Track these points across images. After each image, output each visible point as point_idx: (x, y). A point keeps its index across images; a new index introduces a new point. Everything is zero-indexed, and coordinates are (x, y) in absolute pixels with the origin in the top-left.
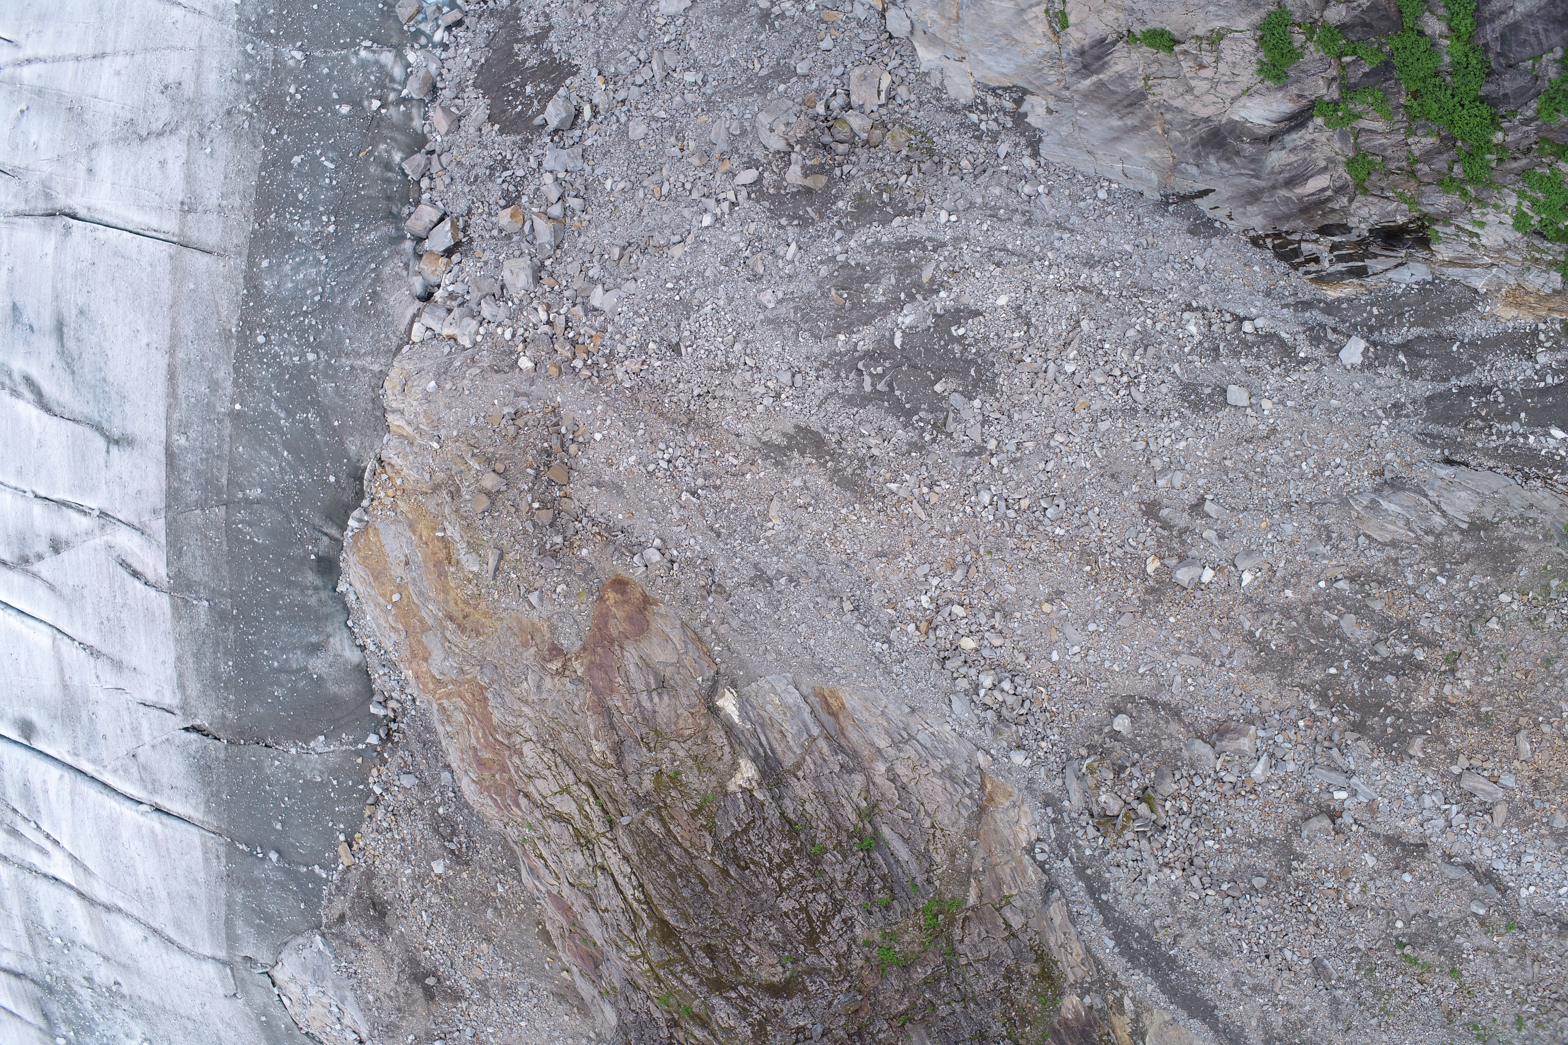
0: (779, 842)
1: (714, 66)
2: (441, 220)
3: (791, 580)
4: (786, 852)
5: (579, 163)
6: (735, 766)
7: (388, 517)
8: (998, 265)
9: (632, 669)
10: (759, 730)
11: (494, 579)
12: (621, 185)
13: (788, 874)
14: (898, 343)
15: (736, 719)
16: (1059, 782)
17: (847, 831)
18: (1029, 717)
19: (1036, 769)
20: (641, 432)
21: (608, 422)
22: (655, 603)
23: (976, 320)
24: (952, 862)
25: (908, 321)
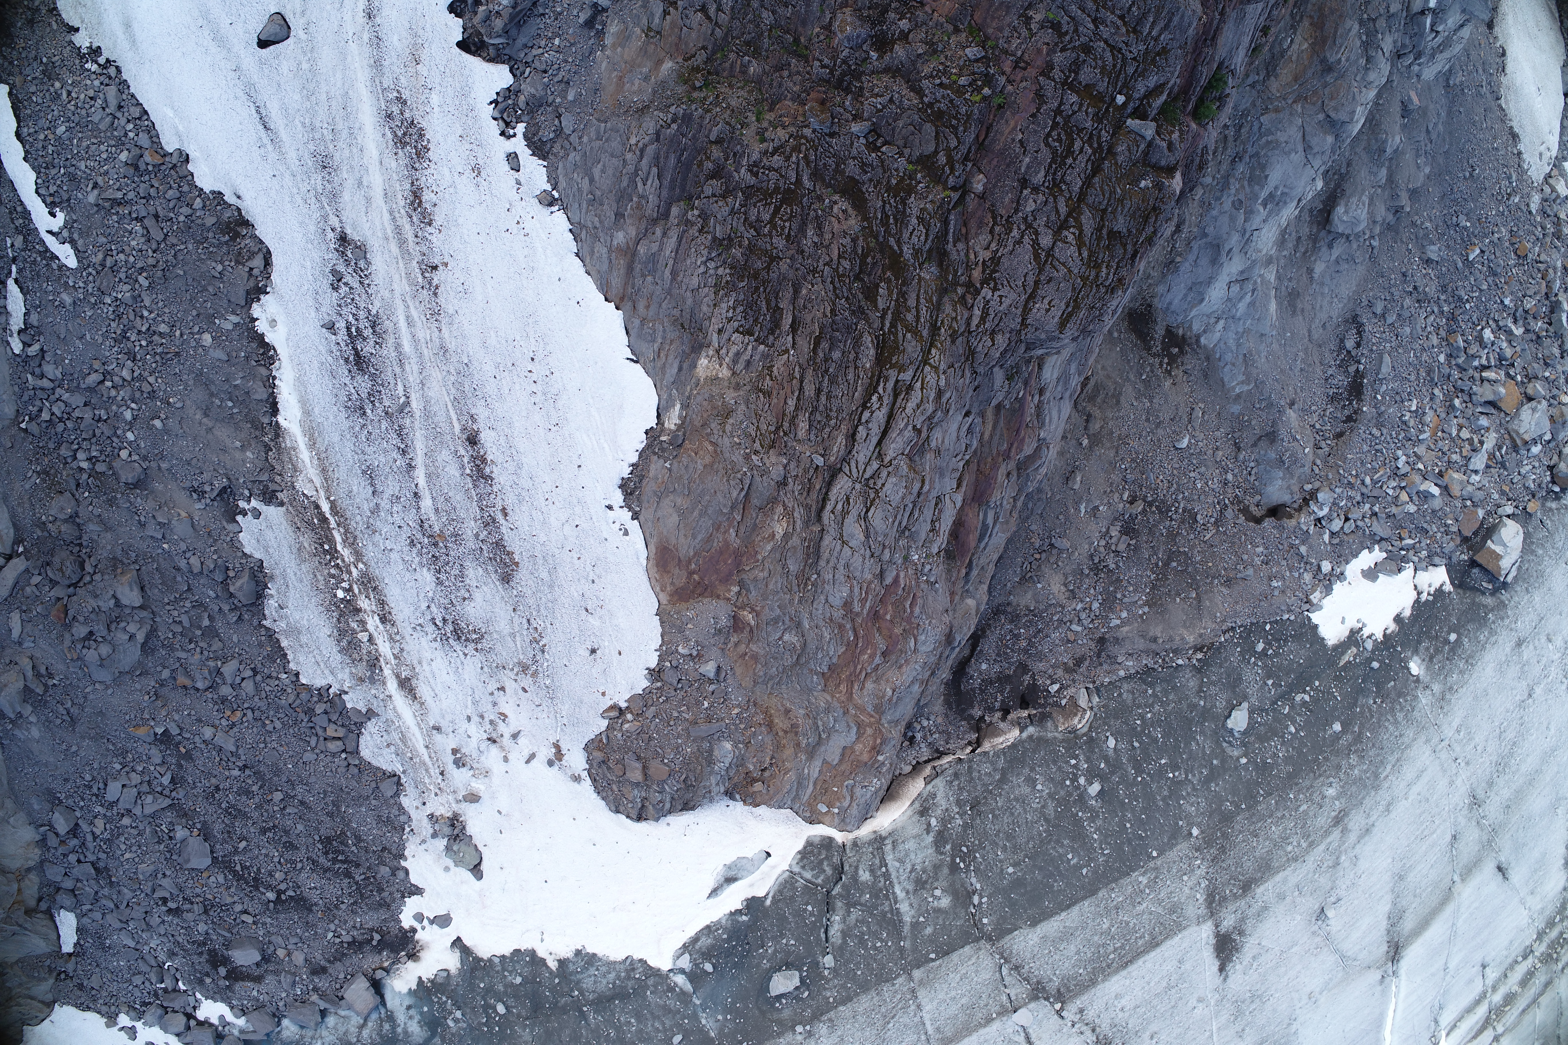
6: (710, 381)
10: (671, 380)
11: (722, 721)
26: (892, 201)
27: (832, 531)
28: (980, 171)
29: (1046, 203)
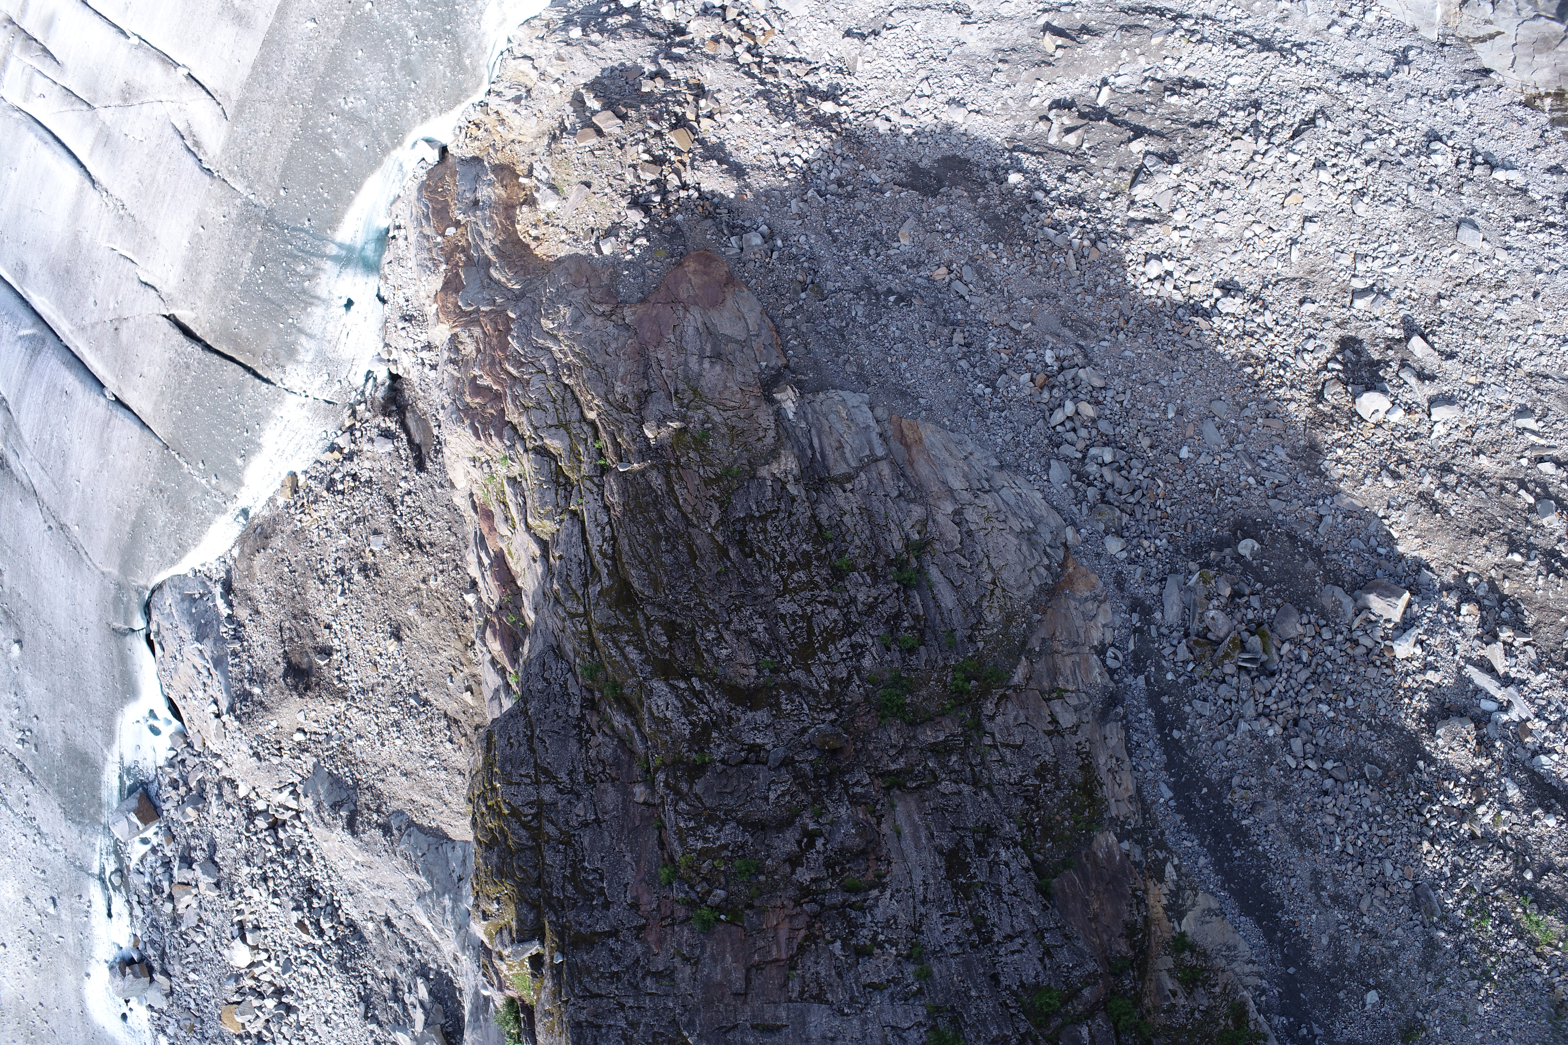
0: (800, 542)
3: (902, 299)
9: (691, 331)
10: (813, 432)
13: (799, 577)
14: (1102, 101)
15: (791, 416)
16: (1155, 589)
17: (887, 556)
22: (739, 284)
23: (1200, 91)
25: (1120, 81)
26: (705, 718)
27: (577, 425)
28: (645, 803)
29: (567, 822)
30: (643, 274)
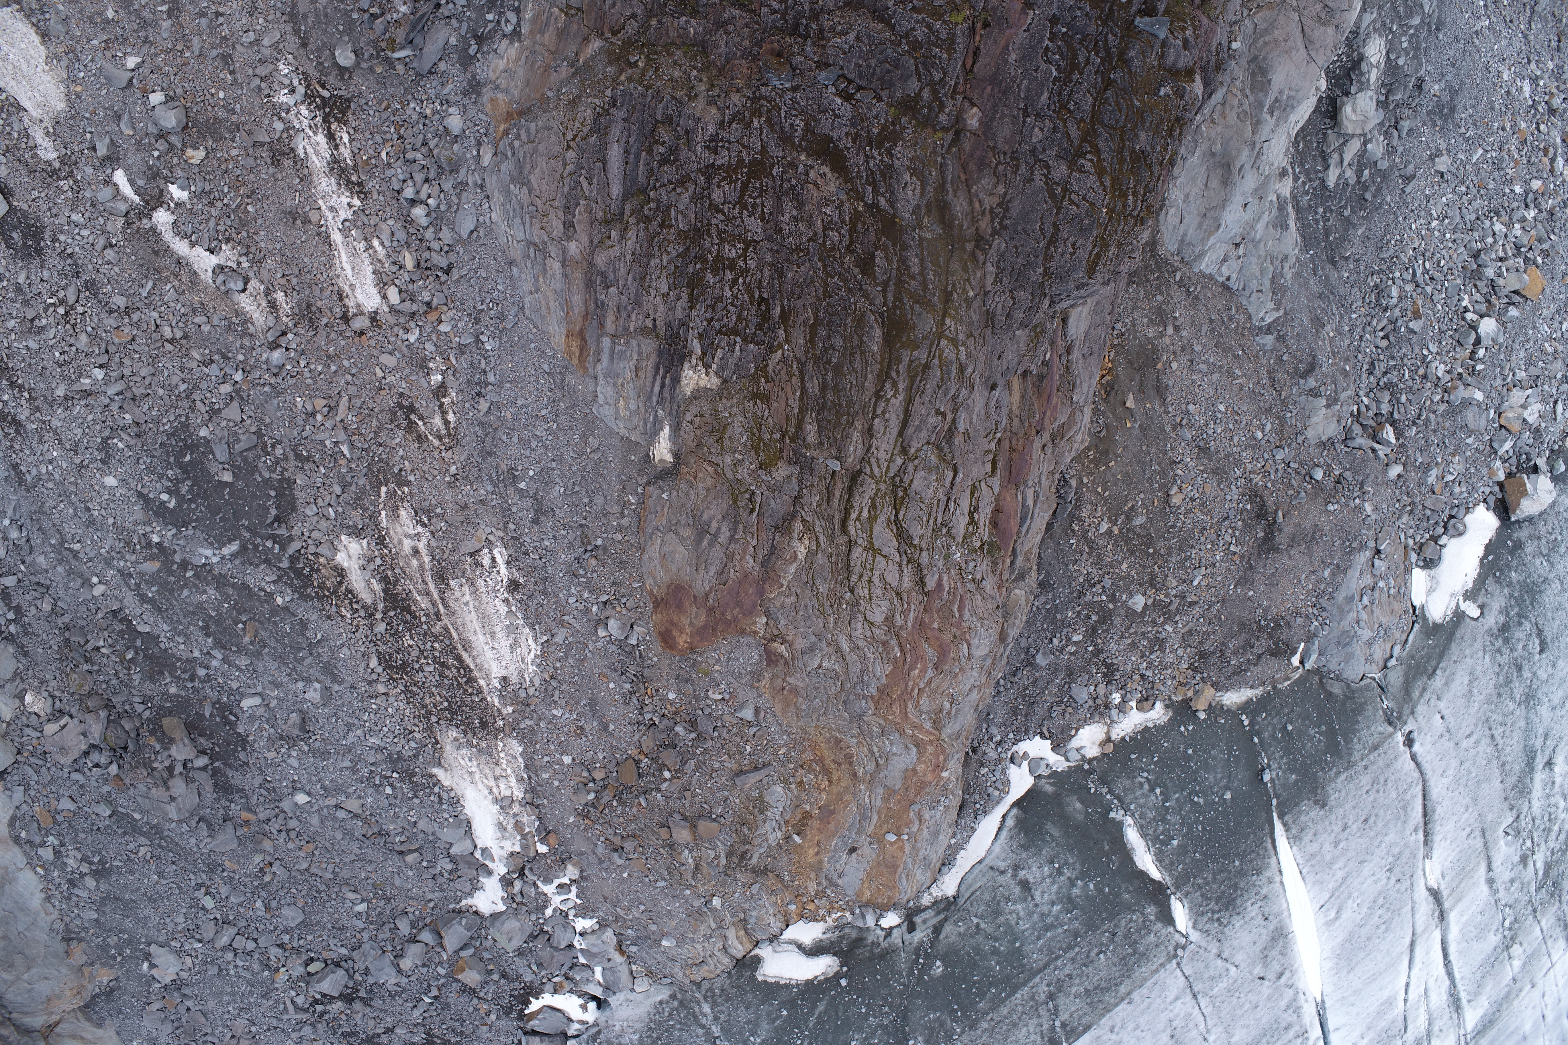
0: (713, 287)
1: (180, 888)
2: (534, 1033)
3: (515, 479)
4: (715, 273)
5: (366, 947)
6: (698, 394)
7: (836, 894)
8: (88, 509)
9: (713, 570)
10: (655, 399)
11: (769, 764)
12: (351, 896)
13: (730, 252)
14: (234, 547)
15: (667, 429)
17: (646, 229)
18: (418, 145)
19: (452, 98)
20: (529, 722)
21: (546, 759)
22: (651, 593)
23: (145, 491)
24: (579, 97)
25: (209, 552)
26: (876, 154)
29: (1055, 129)
30: (729, 659)
